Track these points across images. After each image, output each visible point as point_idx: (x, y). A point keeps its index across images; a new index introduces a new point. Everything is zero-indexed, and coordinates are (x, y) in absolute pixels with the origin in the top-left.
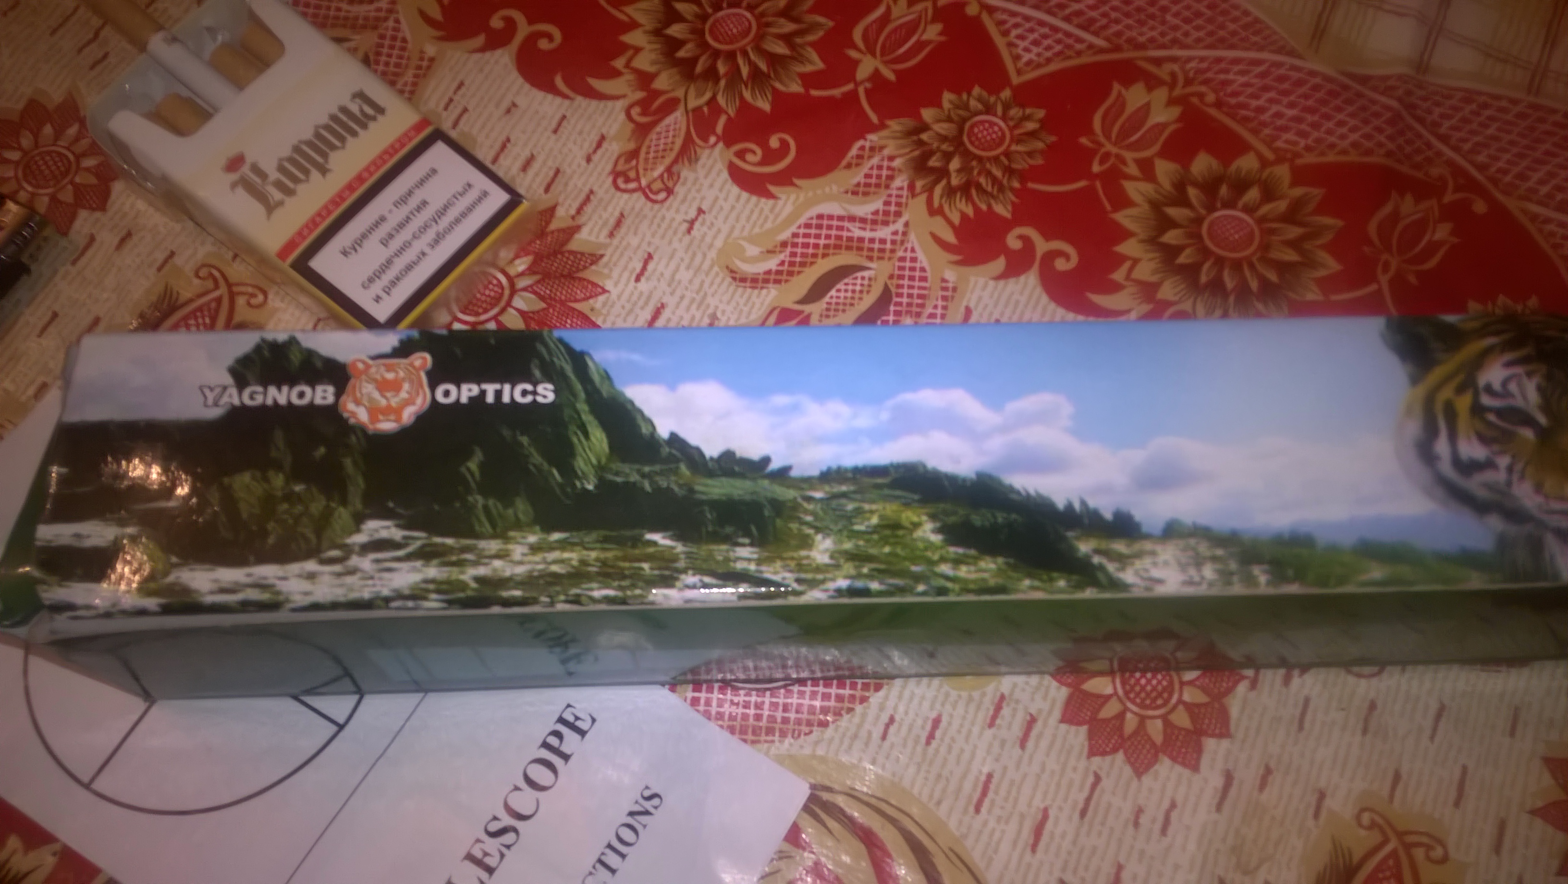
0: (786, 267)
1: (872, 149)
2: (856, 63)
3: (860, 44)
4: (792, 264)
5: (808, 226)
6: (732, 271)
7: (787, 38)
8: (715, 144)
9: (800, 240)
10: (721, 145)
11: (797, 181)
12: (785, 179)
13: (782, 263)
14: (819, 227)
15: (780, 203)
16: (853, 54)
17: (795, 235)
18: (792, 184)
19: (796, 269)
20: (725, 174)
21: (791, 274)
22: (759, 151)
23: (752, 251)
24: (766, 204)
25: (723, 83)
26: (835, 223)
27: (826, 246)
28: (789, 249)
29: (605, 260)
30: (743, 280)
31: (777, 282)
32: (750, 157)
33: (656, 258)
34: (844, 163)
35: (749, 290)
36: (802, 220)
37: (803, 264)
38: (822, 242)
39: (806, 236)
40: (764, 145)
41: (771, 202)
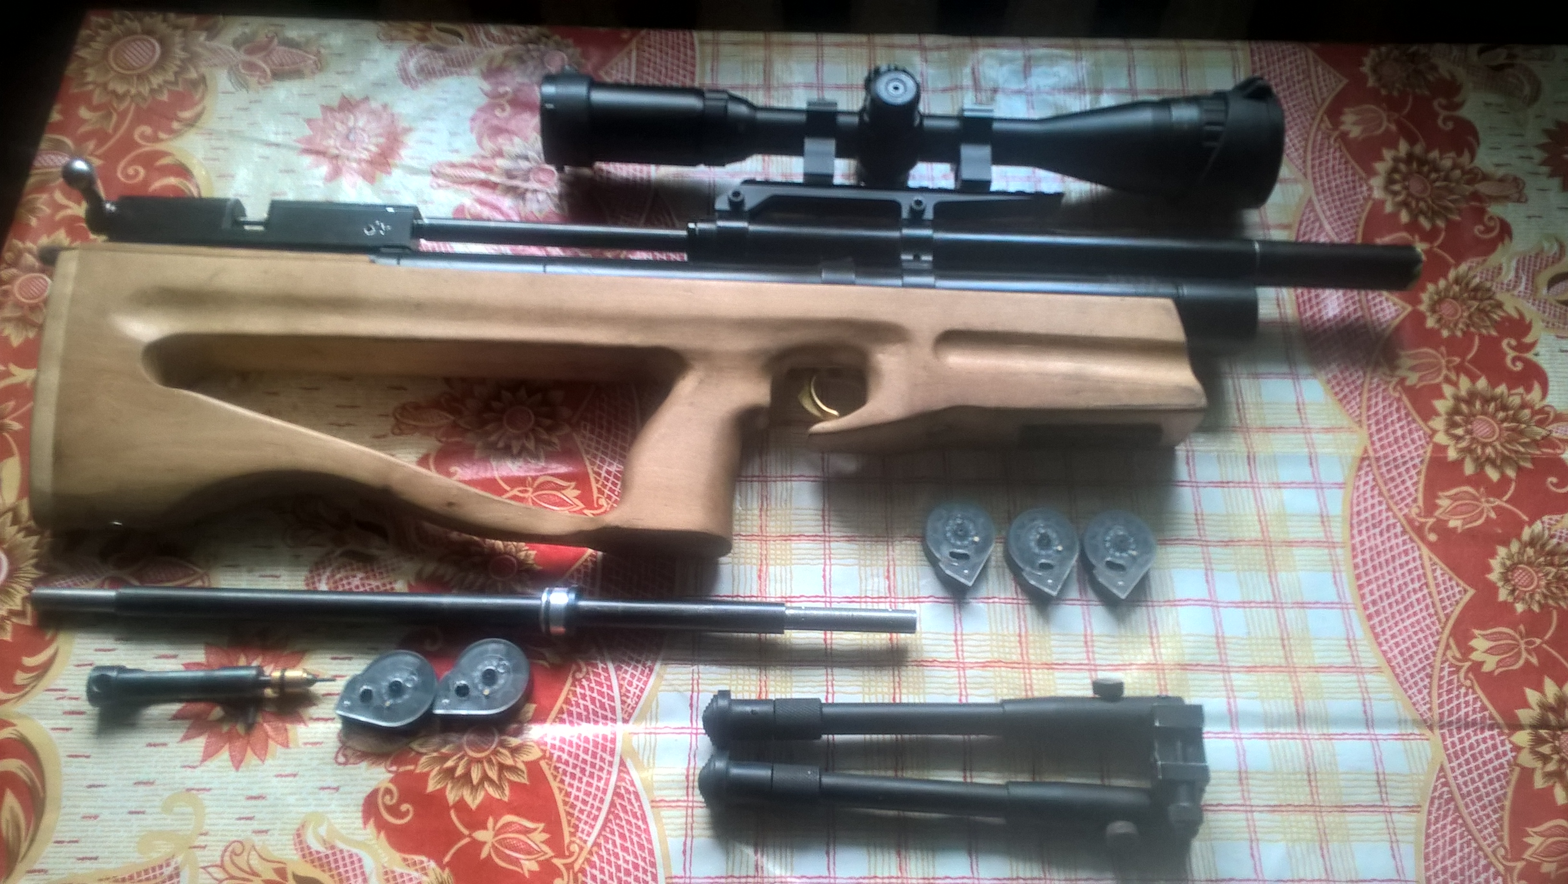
0: (316, 856)
1: (424, 869)
2: (484, 827)
3: (499, 824)
4: (320, 859)
5: (351, 856)
6: (303, 826)
7: (485, 778)
8: (390, 772)
9: (339, 856)
10: (391, 775)
11: (382, 834)
12: (382, 825)
13: (318, 852)
14: (352, 863)
15: (364, 832)
16: (490, 822)
17: (341, 851)
18: (379, 832)
19: (317, 863)
20: (369, 790)
21: (312, 861)
22: (394, 801)
23: (323, 831)
24: (359, 823)
25: (435, 754)
26: (358, 872)
27: (340, 874)
28: (329, 852)
29: (287, 751)
30: (299, 835)
31: (304, 856)
32: (388, 797)
33: (297, 778)
34: (407, 856)
35: (292, 842)
36: (354, 850)
37: (322, 866)
38: (342, 870)
39: (343, 859)
40: (401, 801)
41: (361, 826)
